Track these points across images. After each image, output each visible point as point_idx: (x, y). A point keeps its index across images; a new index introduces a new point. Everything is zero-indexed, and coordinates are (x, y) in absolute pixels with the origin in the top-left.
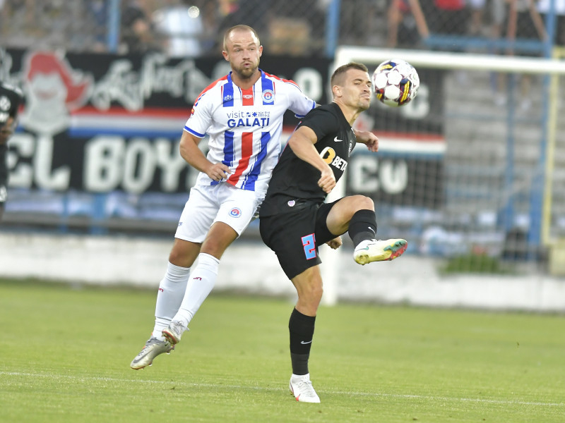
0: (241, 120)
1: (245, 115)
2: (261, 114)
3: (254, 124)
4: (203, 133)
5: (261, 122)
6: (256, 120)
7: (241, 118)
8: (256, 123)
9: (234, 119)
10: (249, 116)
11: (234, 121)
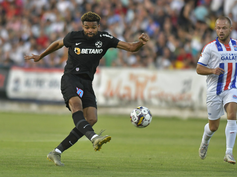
0: (227, 57)
1: (228, 55)
2: (235, 54)
3: (232, 59)
4: (206, 64)
5: (235, 58)
6: (233, 57)
7: (227, 56)
8: (233, 58)
9: (224, 56)
10: (230, 55)
11: (224, 57)
